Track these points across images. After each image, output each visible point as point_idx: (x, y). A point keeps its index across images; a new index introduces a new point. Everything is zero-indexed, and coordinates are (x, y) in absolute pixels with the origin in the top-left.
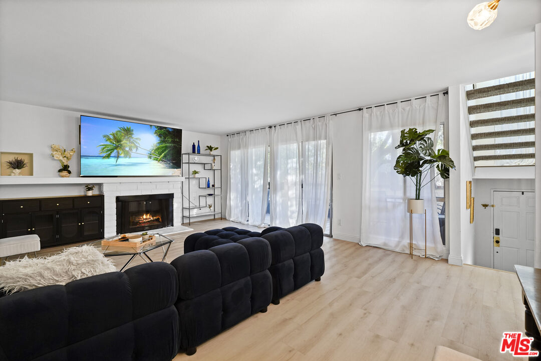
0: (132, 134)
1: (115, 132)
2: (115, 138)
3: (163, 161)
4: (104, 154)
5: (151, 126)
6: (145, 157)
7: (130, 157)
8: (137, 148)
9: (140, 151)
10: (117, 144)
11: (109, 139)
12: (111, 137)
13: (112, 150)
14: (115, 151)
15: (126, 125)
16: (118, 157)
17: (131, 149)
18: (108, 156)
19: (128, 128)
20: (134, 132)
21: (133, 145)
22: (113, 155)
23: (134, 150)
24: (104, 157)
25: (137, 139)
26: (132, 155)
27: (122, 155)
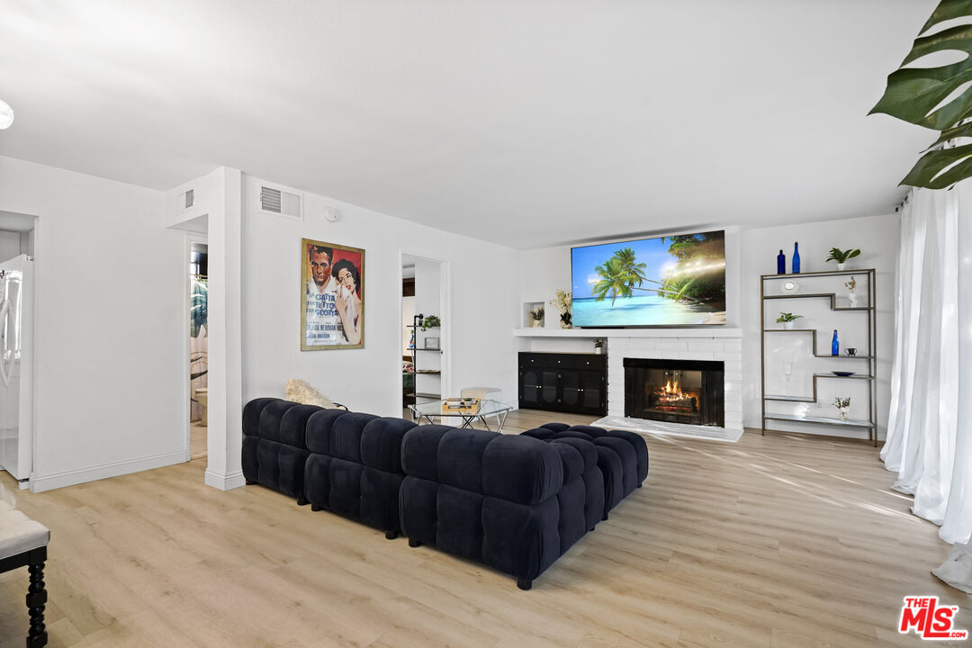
0: (633, 259)
1: (609, 260)
2: (610, 269)
3: (684, 299)
4: (597, 295)
5: (663, 238)
6: (653, 295)
7: (631, 296)
8: (641, 281)
9: (645, 284)
10: (613, 278)
11: (603, 272)
12: (605, 268)
13: (608, 287)
14: (611, 288)
15: (623, 248)
16: (614, 297)
17: (631, 284)
18: (602, 297)
19: (626, 251)
20: (635, 256)
21: (634, 276)
22: (608, 294)
23: (637, 284)
24: (598, 299)
25: (640, 265)
26: (634, 292)
27: (620, 294)
